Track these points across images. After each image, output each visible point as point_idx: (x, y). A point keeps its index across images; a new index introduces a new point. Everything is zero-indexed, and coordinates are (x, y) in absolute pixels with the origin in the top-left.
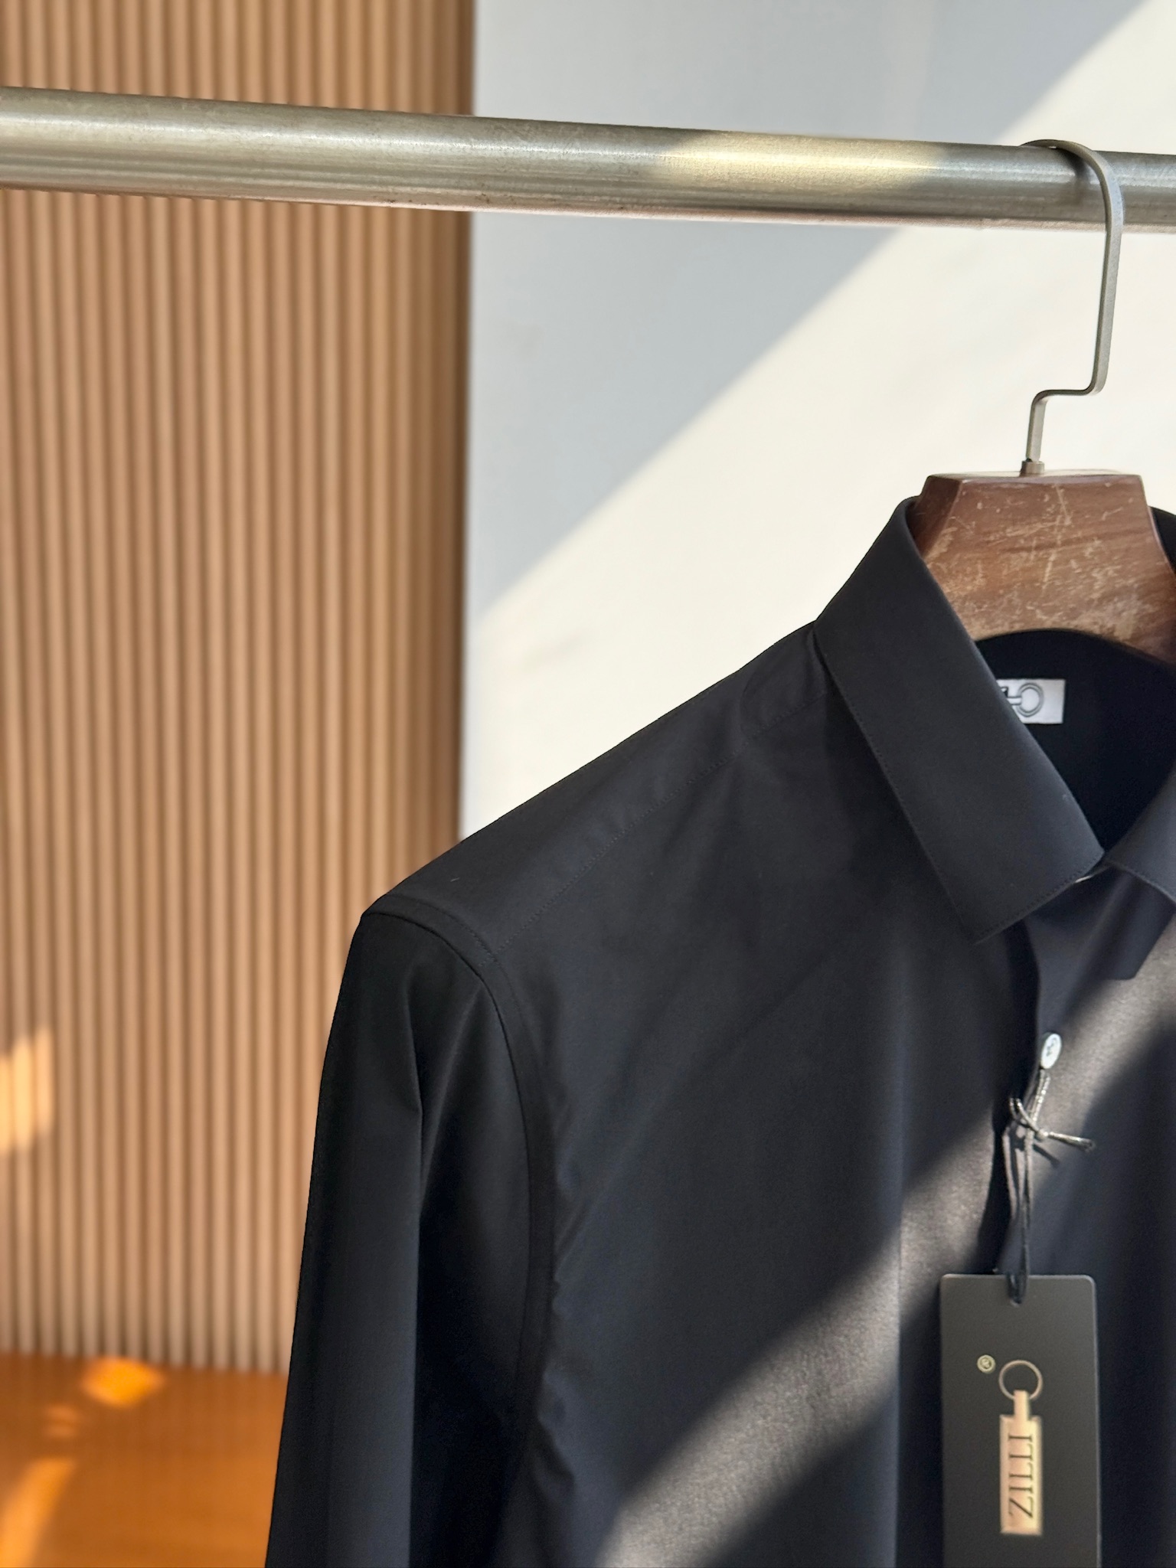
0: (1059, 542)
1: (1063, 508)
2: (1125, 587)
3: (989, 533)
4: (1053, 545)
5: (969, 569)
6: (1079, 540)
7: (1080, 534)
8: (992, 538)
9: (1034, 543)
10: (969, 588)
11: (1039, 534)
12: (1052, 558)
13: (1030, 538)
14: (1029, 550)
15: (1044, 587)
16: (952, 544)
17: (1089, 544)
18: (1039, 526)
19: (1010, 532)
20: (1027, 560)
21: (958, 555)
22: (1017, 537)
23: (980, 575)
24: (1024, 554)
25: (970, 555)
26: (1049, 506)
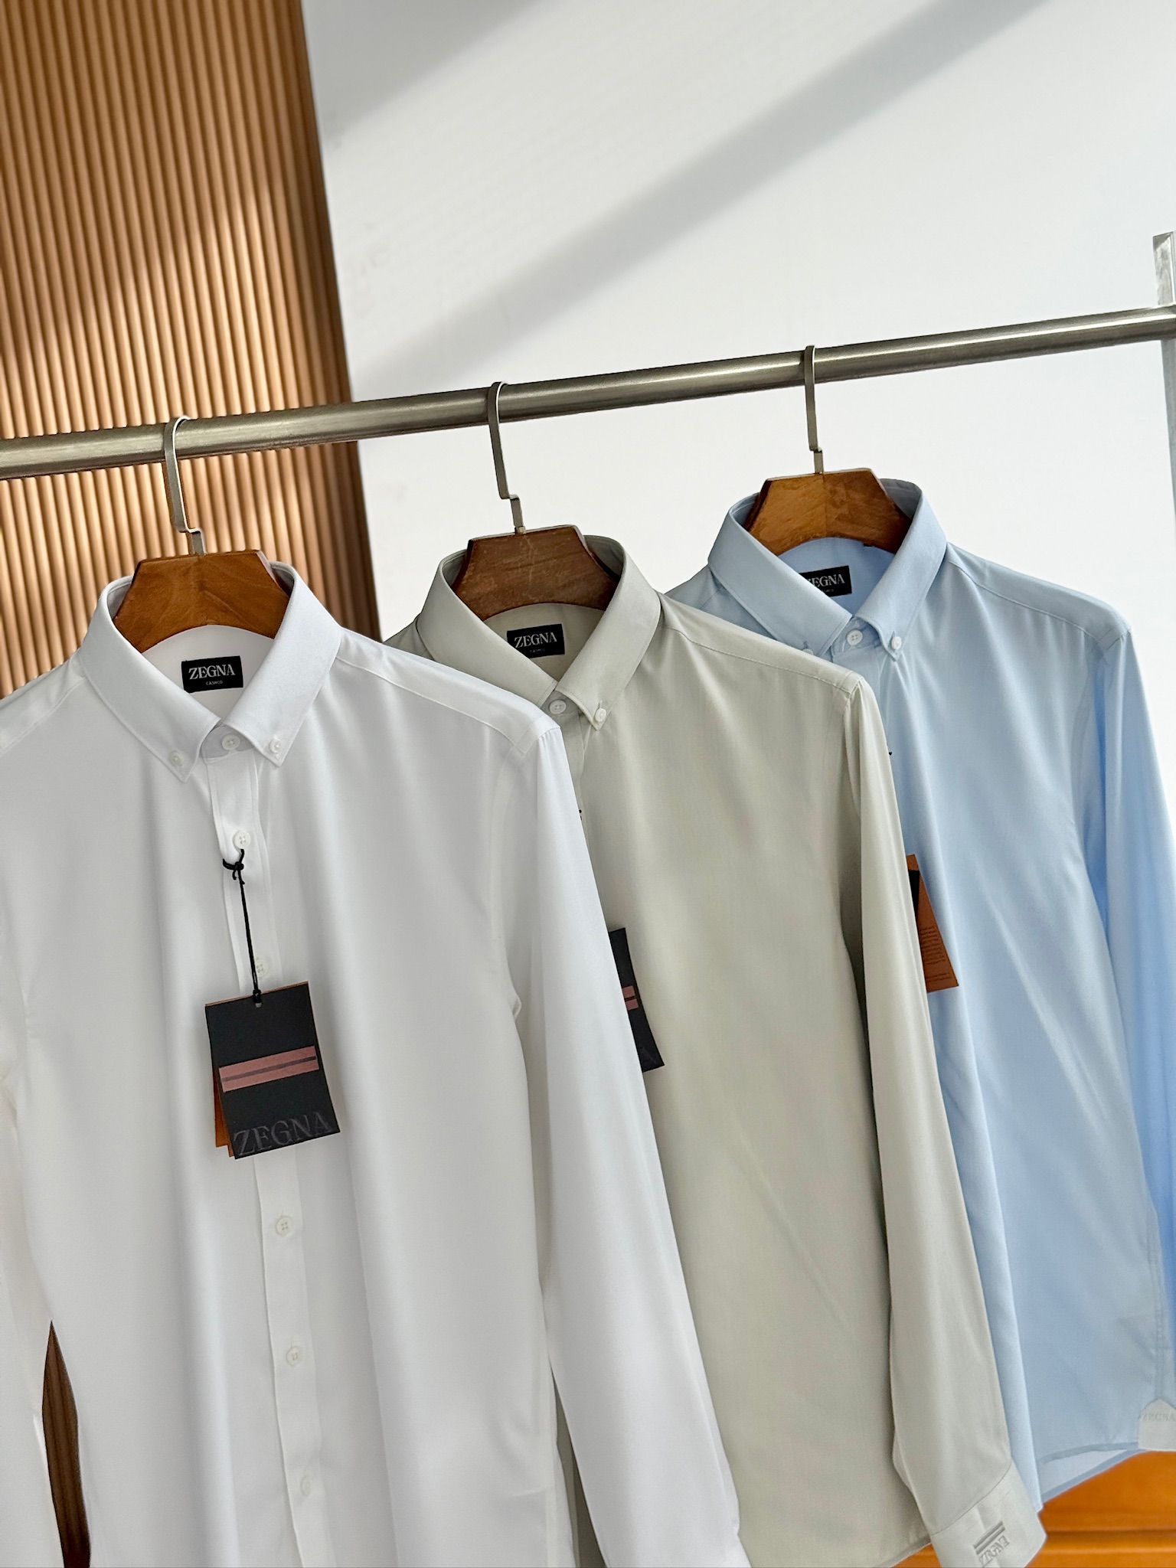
0: (533, 563)
1: (531, 547)
2: (576, 579)
3: (494, 563)
4: (531, 564)
5: (486, 581)
6: (544, 561)
7: (544, 558)
8: (496, 565)
9: (519, 565)
10: (489, 589)
11: (521, 560)
12: (531, 571)
13: (516, 563)
14: (517, 568)
15: (530, 584)
16: (474, 571)
17: (550, 562)
18: (520, 557)
19: (505, 561)
20: (518, 573)
21: (479, 575)
22: (509, 563)
23: (493, 583)
24: (515, 572)
25: (486, 574)
26: (523, 547)
